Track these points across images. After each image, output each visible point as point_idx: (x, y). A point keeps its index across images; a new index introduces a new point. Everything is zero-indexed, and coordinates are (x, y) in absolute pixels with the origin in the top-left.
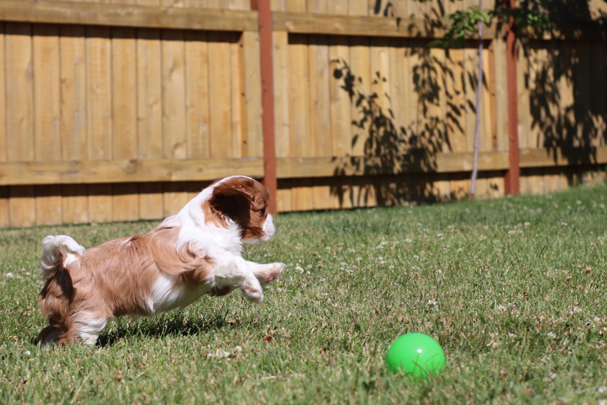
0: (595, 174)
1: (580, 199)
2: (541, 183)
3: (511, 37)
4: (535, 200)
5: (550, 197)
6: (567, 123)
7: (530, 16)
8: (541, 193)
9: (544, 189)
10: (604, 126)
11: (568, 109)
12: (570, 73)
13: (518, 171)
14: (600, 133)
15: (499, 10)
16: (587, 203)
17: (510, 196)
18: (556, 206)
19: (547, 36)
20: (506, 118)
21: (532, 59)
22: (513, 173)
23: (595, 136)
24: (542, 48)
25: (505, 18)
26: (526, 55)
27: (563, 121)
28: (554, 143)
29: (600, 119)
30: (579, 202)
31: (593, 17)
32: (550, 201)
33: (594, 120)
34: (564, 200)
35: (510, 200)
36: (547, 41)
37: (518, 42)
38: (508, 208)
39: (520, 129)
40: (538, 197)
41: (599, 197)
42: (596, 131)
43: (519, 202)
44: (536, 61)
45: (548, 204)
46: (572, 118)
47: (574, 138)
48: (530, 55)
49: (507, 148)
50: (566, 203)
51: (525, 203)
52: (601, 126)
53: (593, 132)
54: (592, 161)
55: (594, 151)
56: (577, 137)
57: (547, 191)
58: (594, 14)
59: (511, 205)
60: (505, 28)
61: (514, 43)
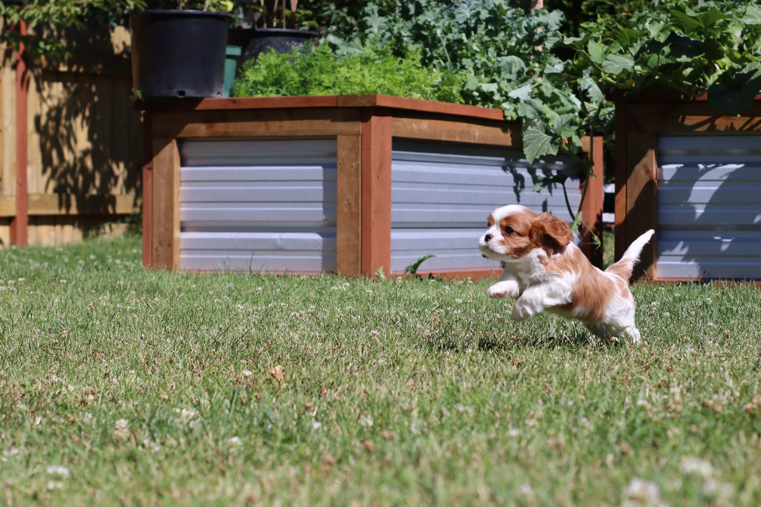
0: (114, 226)
1: (94, 254)
2: (53, 234)
3: (22, 66)
4: (43, 253)
5: (61, 249)
6: (84, 169)
7: (42, 44)
8: (52, 244)
9: (55, 240)
10: (126, 174)
11: (85, 153)
12: (87, 113)
13: (26, 219)
14: (121, 182)
15: (6, 35)
16: (102, 259)
17: (14, 247)
18: (66, 260)
19: (63, 68)
20: (14, 159)
21: (45, 94)
22: (21, 221)
23: (116, 184)
24: (58, 81)
25: (14, 44)
26: (39, 90)
27: (79, 166)
28: (69, 191)
29: (122, 165)
30: (92, 257)
31: (116, 51)
32: (60, 254)
33: (114, 167)
34: (76, 254)
35: (15, 252)
36: (63, 73)
37: (29, 73)
38: (11, 260)
39: (30, 171)
40: (47, 249)
41: (116, 252)
42: (116, 179)
43: (24, 255)
44: (50, 97)
45: (57, 257)
46: (89, 163)
47: (91, 186)
48: (44, 89)
49: (14, 193)
50: (78, 257)
51: (32, 256)
52: (123, 173)
53: (113, 181)
54: (111, 211)
55: (112, 200)
56: (94, 186)
57: (59, 243)
58: (118, 47)
59: (14, 257)
60: (15, 56)
61: (24, 74)
